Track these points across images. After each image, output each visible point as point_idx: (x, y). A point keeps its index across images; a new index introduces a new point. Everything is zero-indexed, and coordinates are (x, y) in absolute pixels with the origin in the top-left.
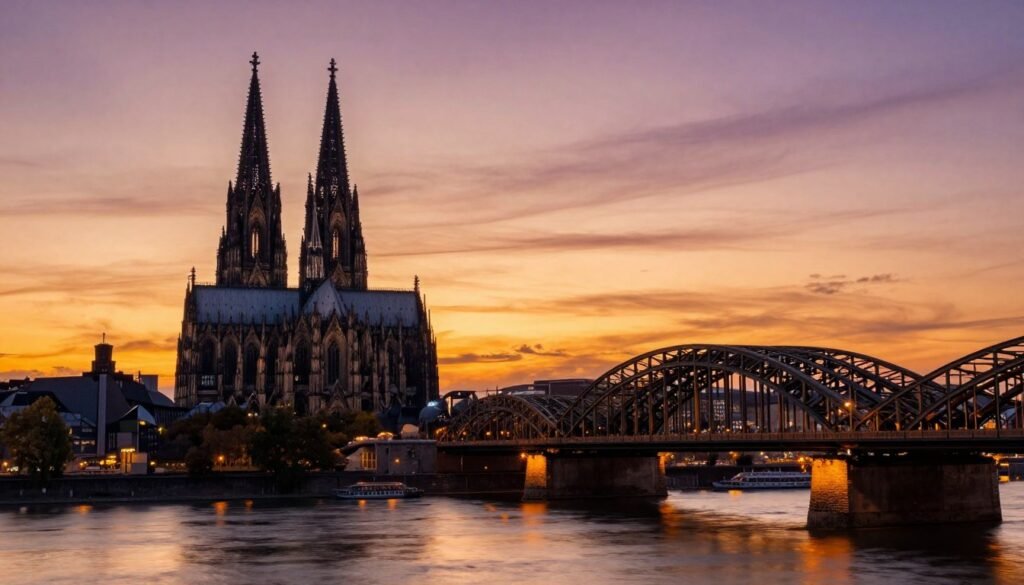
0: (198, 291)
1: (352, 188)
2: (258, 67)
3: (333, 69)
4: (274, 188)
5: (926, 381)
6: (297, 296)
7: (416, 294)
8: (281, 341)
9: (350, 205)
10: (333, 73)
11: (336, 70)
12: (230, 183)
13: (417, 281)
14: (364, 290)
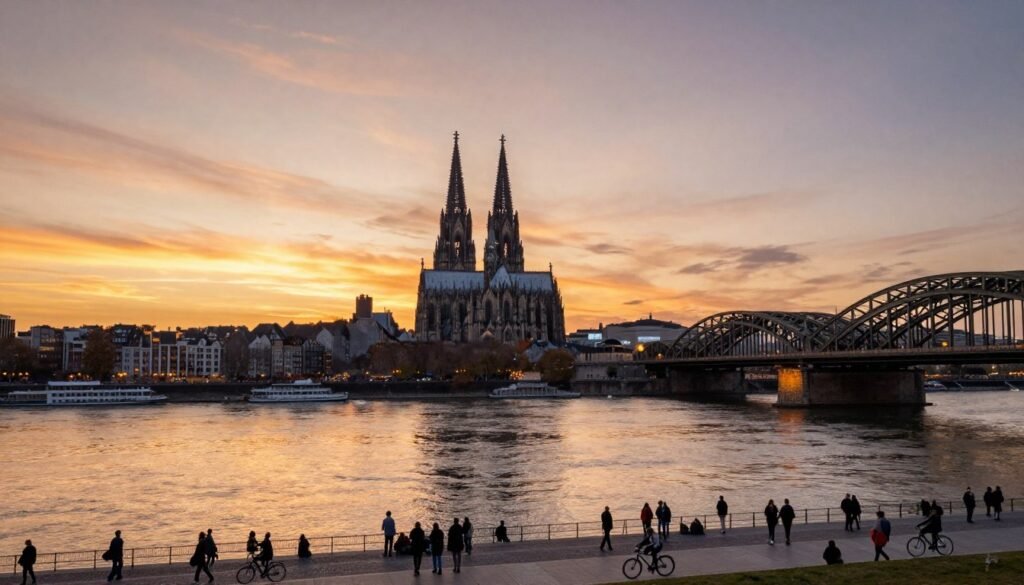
0: (426, 273)
1: (514, 213)
2: (458, 140)
3: (503, 140)
4: (468, 212)
5: (838, 318)
6: (482, 275)
7: (550, 274)
9: (514, 222)
10: (503, 142)
11: (505, 140)
12: (442, 210)
13: (551, 266)
14: (522, 271)
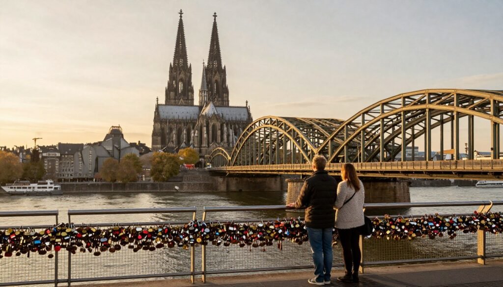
0: (160, 107)
2: (182, 15)
4: (189, 66)
6: (198, 108)
7: (247, 107)
8: (191, 127)
10: (215, 18)
11: (216, 16)
12: (171, 64)
13: (247, 102)
14: (228, 106)
